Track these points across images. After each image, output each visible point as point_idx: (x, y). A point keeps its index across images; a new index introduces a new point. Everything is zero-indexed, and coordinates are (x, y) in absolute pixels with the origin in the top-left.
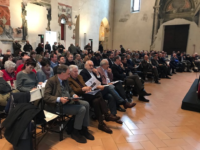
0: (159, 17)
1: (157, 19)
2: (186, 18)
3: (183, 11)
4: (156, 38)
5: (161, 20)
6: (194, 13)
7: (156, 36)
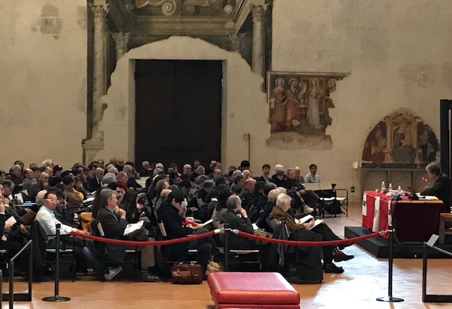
0: (111, 26)
1: (104, 31)
2: (209, 38)
3: (198, 11)
4: (105, 106)
5: (122, 39)
6: (235, 21)
7: (104, 99)
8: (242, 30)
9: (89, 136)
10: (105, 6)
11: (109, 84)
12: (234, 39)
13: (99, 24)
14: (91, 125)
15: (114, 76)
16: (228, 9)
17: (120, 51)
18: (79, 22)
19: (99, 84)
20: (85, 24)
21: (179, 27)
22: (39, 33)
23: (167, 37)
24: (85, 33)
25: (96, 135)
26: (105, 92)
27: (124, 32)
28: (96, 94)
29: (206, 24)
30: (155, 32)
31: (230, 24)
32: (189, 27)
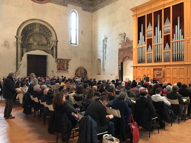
0: (22, 47)
1: (20, 47)
2: (44, 51)
3: (42, 45)
4: (21, 64)
5: (25, 50)
6: (50, 48)
7: (20, 63)
8: (51, 50)
9: (17, 71)
10: (21, 42)
11: (22, 59)
12: (50, 51)
13: (19, 46)
14: (17, 69)
15: (23, 58)
16: (48, 45)
17: (24, 52)
18: (14, 45)
19: (19, 59)
20: (16, 45)
21: (38, 48)
22: (3, 47)
23: (35, 50)
24: (16, 48)
25: (18, 71)
26: (21, 61)
27: (25, 48)
28: (18, 62)
29: (44, 48)
30: (33, 49)
31: (49, 48)
32: (40, 48)
